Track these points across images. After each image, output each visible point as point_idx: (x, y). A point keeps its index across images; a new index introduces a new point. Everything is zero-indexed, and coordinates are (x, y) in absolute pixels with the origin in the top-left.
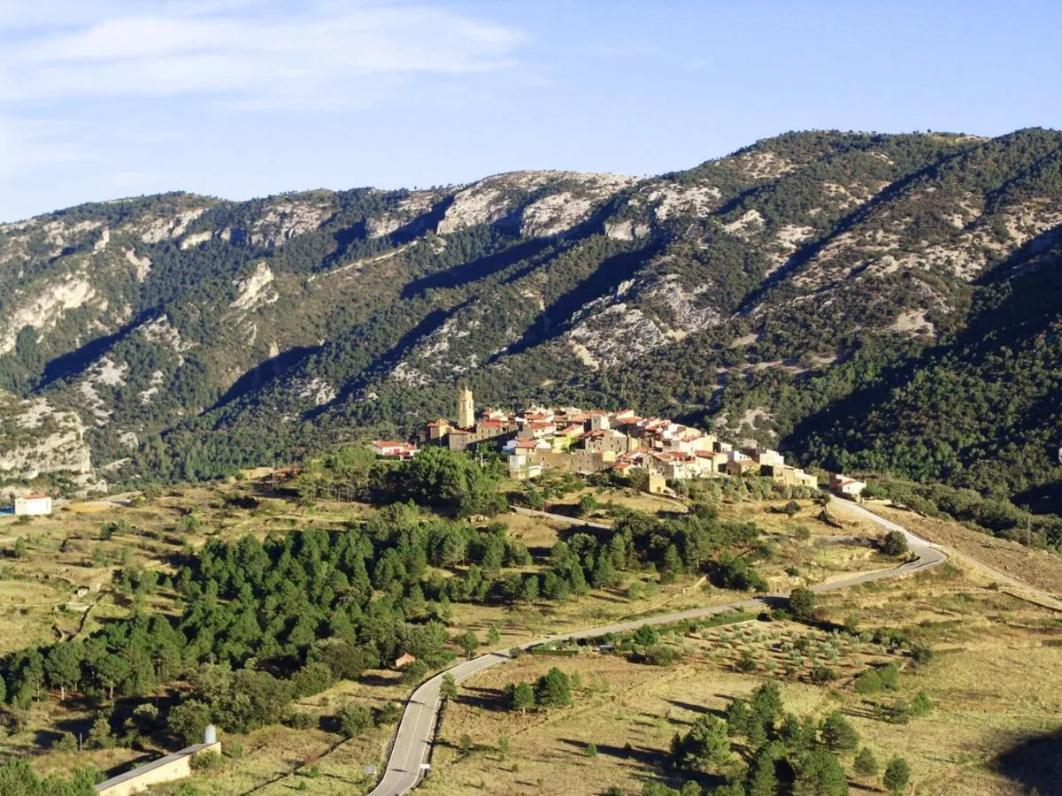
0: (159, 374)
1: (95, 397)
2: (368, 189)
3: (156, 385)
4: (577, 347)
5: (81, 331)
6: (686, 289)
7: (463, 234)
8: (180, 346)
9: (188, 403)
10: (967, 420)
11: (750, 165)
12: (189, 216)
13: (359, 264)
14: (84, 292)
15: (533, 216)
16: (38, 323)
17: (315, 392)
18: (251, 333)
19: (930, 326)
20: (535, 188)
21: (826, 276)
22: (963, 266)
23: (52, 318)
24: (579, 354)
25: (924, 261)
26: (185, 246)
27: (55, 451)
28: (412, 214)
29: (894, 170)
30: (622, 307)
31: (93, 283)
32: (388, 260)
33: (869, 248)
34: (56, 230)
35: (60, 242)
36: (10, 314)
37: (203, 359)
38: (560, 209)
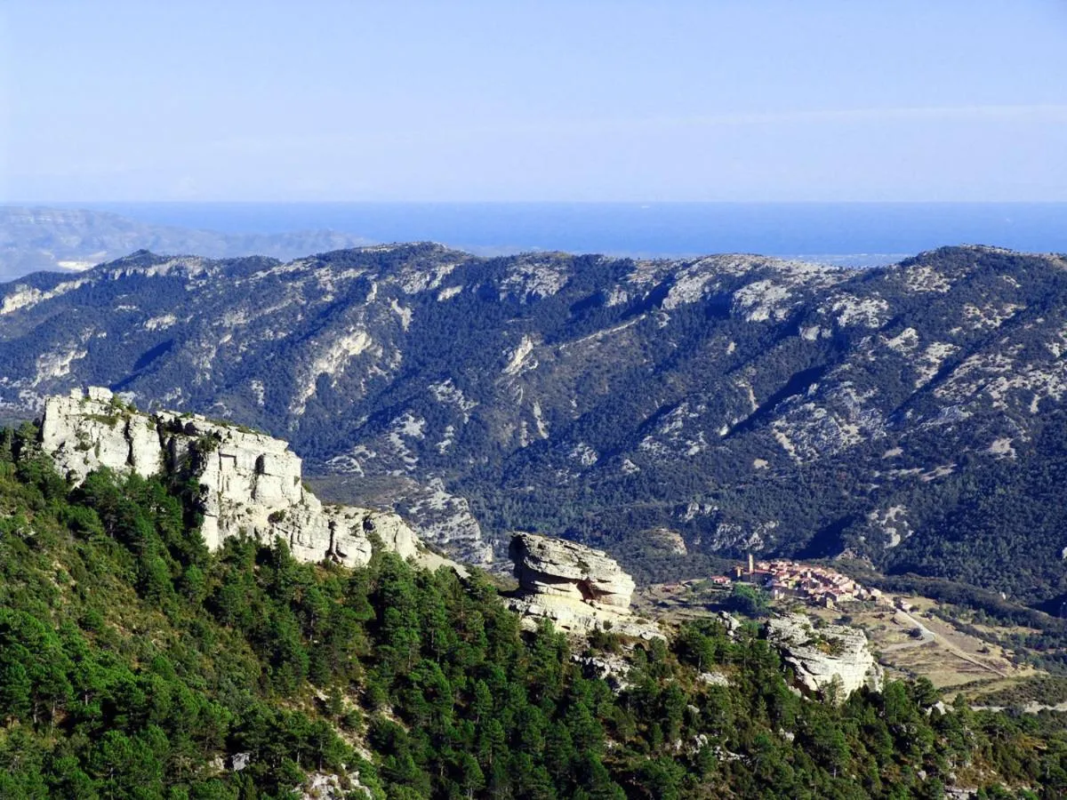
0: (450, 428)
1: (403, 446)
2: (598, 256)
3: (449, 438)
4: (779, 435)
5: (364, 376)
6: (858, 394)
7: (682, 309)
8: (466, 406)
9: (476, 455)
10: (1020, 525)
11: (912, 278)
12: (444, 270)
13: (600, 335)
14: (364, 340)
15: (740, 300)
16: (331, 370)
17: (580, 454)
18: (519, 394)
19: (1013, 451)
20: (742, 273)
21: (958, 390)
22: (1055, 387)
23: (340, 365)
24: (780, 440)
25: (1027, 382)
26: (441, 298)
27: (459, 525)
28: (639, 287)
29: (1019, 294)
30: (811, 406)
31: (370, 332)
32: (622, 331)
33: (989, 369)
34: (325, 275)
35: (329, 287)
36: (310, 363)
37: (484, 416)
38: (762, 295)
